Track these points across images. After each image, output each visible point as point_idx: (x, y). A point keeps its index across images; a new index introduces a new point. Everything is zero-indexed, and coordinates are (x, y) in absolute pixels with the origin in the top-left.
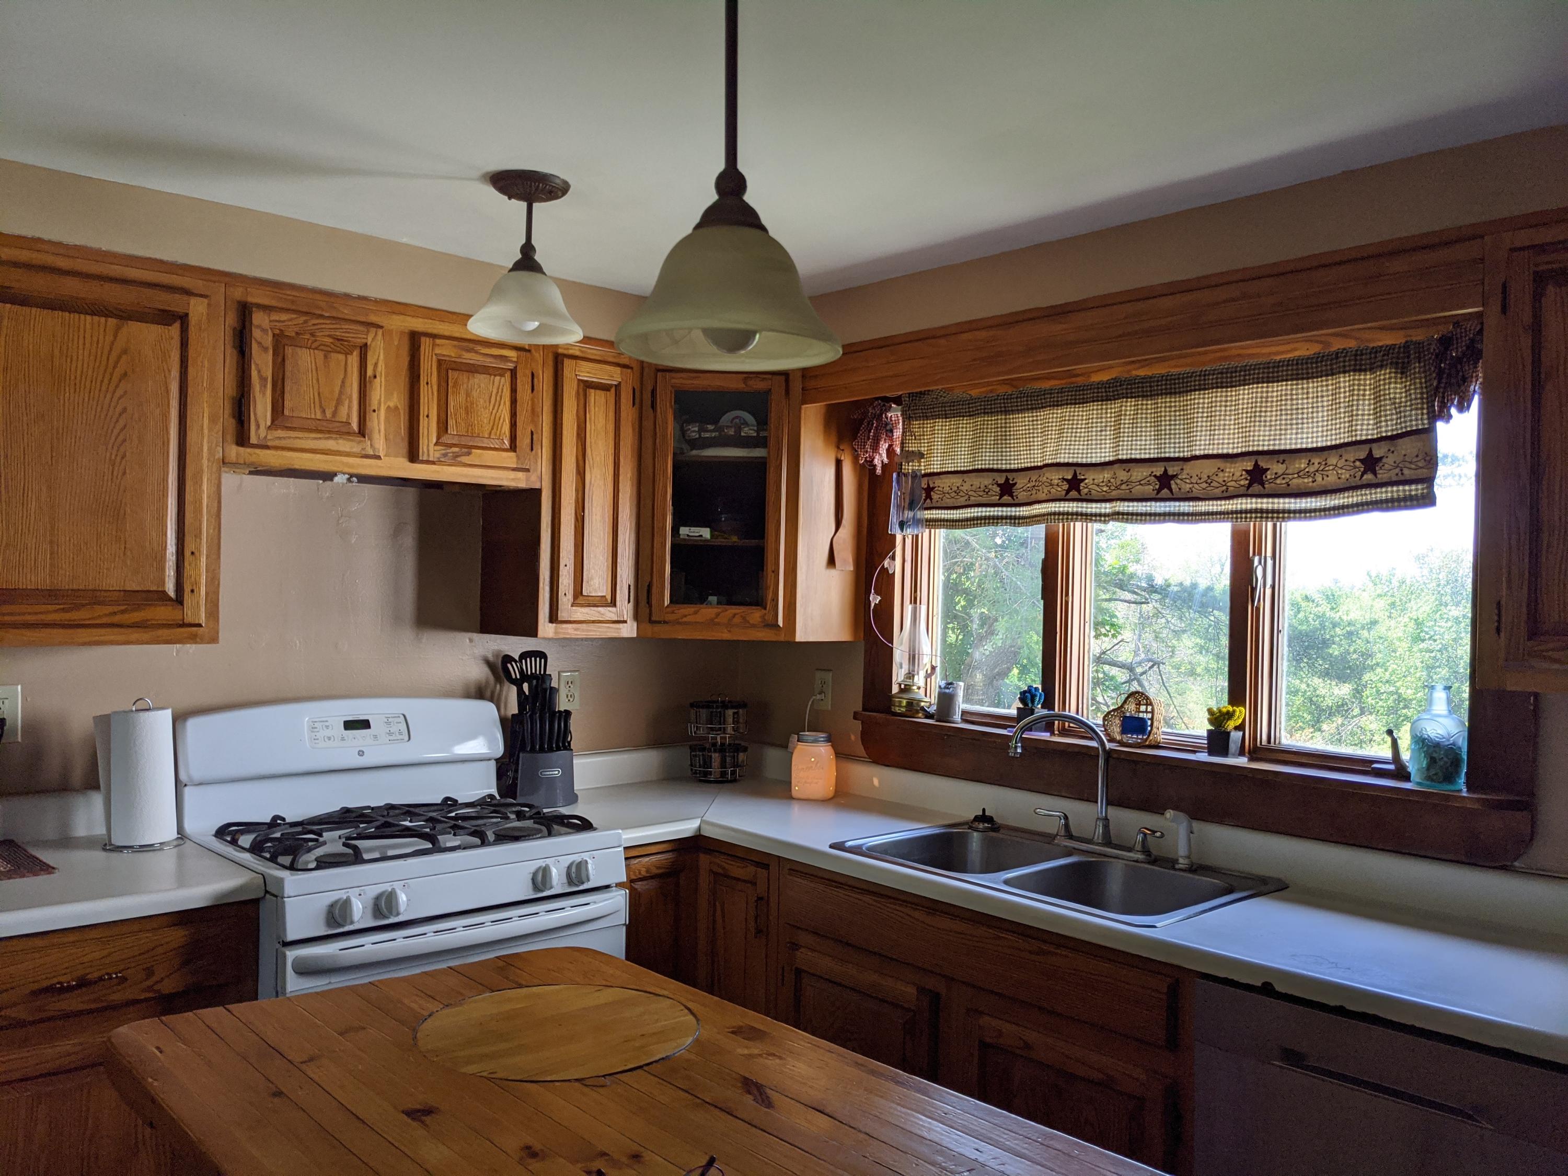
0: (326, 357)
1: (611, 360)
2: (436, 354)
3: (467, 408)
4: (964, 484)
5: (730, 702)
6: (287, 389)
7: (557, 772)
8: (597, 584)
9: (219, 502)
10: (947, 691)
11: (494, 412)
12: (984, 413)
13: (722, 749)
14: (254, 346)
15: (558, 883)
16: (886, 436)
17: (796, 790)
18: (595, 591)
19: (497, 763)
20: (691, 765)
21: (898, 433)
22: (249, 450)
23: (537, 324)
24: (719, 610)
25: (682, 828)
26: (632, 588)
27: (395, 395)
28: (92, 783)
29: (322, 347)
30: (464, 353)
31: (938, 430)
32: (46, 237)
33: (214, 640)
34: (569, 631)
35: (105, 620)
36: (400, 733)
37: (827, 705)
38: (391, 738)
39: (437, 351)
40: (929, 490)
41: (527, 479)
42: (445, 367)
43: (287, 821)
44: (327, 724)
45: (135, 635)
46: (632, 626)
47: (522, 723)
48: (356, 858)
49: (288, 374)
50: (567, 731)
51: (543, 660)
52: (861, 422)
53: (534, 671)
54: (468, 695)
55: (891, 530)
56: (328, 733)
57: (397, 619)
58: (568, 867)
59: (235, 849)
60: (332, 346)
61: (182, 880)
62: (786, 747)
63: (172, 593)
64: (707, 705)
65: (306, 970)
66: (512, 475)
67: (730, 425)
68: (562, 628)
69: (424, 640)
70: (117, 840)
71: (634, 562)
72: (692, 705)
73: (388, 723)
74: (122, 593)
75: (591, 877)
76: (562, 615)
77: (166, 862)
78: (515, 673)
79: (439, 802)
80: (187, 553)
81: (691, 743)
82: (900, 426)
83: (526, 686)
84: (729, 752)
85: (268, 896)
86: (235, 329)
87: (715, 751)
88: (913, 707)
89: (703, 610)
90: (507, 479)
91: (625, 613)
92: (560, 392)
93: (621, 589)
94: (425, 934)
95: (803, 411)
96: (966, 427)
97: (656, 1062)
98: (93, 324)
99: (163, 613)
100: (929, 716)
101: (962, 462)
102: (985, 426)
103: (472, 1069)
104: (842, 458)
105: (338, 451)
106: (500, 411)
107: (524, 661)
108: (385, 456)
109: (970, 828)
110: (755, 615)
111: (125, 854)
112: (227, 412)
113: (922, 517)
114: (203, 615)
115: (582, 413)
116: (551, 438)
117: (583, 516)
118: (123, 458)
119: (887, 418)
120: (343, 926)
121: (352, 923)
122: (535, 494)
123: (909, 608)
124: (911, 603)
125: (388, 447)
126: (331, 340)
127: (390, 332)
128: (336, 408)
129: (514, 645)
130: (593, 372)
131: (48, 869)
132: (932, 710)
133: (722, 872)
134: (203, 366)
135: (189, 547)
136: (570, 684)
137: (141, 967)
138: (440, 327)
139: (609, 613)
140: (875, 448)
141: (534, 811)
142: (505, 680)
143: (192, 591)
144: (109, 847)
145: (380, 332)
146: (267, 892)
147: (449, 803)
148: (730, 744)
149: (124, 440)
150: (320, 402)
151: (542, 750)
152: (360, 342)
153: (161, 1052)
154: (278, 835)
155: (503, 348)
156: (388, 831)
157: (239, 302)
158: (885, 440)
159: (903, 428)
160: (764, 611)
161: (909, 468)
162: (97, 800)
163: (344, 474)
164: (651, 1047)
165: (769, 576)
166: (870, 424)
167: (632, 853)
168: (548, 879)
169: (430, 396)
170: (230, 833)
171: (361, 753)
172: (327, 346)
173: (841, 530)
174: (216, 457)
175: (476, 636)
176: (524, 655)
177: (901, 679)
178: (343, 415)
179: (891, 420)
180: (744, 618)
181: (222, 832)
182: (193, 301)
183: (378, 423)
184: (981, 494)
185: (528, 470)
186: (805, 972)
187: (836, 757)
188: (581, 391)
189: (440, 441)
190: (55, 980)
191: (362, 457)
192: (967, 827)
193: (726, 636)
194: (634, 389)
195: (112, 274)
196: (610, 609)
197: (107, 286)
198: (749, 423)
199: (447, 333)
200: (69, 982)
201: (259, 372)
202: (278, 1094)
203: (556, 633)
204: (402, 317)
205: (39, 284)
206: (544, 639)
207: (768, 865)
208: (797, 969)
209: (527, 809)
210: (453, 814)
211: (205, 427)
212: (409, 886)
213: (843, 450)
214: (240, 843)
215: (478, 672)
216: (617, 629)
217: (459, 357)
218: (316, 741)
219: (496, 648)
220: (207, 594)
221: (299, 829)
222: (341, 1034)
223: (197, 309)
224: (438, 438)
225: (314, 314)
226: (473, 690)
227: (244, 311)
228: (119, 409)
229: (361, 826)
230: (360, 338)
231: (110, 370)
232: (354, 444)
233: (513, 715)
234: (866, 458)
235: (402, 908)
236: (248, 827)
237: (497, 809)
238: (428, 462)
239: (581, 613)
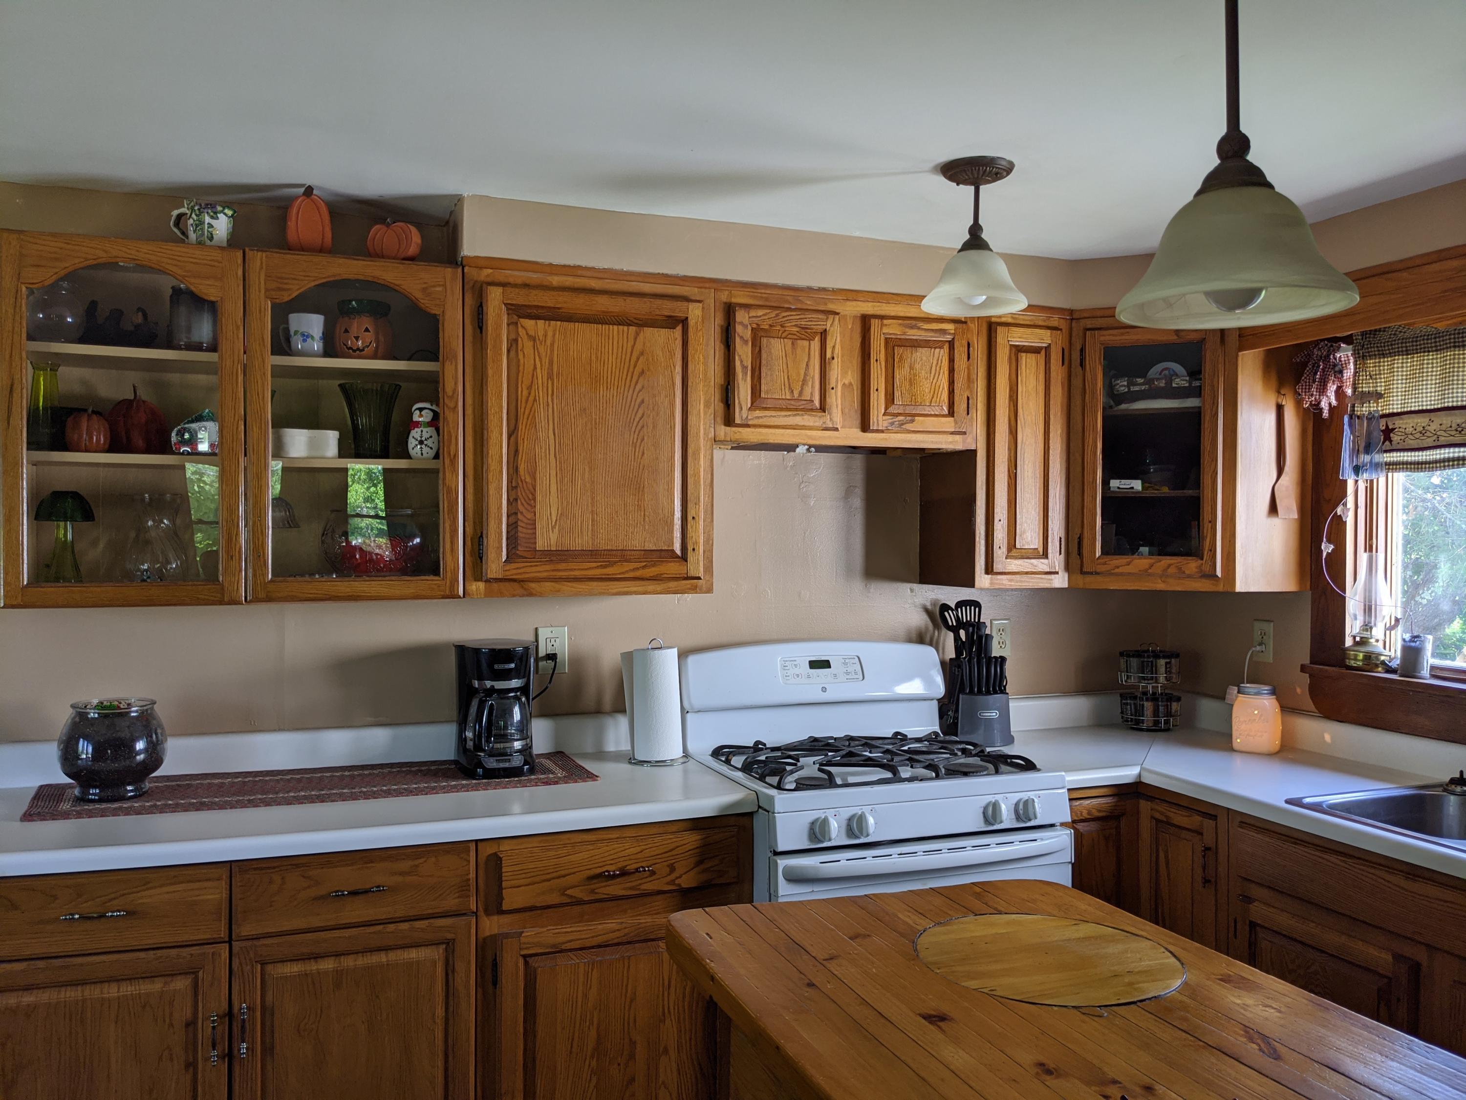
0: (793, 344)
1: (1041, 323)
2: (884, 334)
3: (910, 380)
4: (1431, 424)
5: (1161, 651)
6: (763, 375)
7: (994, 714)
8: (1030, 537)
9: (712, 475)
10: (1413, 644)
11: (935, 381)
12: (1455, 347)
13: (1154, 698)
14: (738, 340)
15: (1007, 819)
16: (1335, 377)
17: (1237, 741)
18: (1028, 543)
19: (939, 703)
20: (1122, 712)
21: (1349, 373)
22: (734, 429)
23: (984, 297)
24: (1153, 561)
25: (1122, 774)
26: (1063, 540)
27: (850, 373)
28: (620, 708)
29: (790, 336)
30: (907, 330)
31: (1398, 368)
32: (583, 264)
33: (710, 590)
34: (1004, 582)
35: (631, 575)
36: (856, 673)
37: (1269, 657)
38: (848, 677)
39: (885, 330)
40: (1388, 433)
41: (964, 442)
42: (891, 344)
43: (767, 746)
44: (795, 663)
45: (651, 587)
46: (1064, 577)
47: (959, 666)
48: (830, 783)
49: (764, 362)
50: (1002, 676)
51: (977, 609)
52: (1304, 365)
53: (969, 619)
54: (910, 640)
55: (1343, 475)
56: (797, 671)
57: (848, 572)
58: (1016, 804)
59: (729, 769)
60: (798, 334)
61: (688, 792)
62: (1224, 698)
63: (678, 552)
64: (1138, 654)
65: (796, 878)
66: (950, 438)
67: (1160, 377)
68: (997, 579)
69: (872, 590)
70: (640, 757)
71: (1064, 515)
72: (1122, 654)
73: (845, 664)
74: (643, 552)
75: (1038, 815)
76: (997, 567)
77: (673, 776)
78: (952, 621)
79: (890, 736)
80: (690, 518)
81: (1121, 691)
82: (1352, 366)
83: (962, 633)
84: (1162, 701)
85: (760, 810)
86: (722, 327)
87: (1147, 700)
88: (1371, 660)
89: (1137, 561)
90: (946, 443)
91: (1057, 564)
92: (993, 358)
93: (1052, 542)
94: (891, 855)
95: (1240, 359)
96: (1432, 363)
97: (1149, 999)
98: (618, 332)
99: (673, 568)
100: (1390, 670)
101: (1428, 399)
102: (1456, 361)
103: (973, 984)
104: (1283, 404)
105: (803, 426)
106: (939, 380)
107: (959, 609)
108: (841, 428)
109: (1445, 790)
110: (1192, 565)
111: (646, 768)
112: (716, 399)
113: (1381, 460)
114: (702, 569)
115: (1014, 376)
116: (986, 402)
117: (1016, 473)
118: (642, 441)
119: (1336, 359)
120: (822, 842)
121: (830, 840)
122: (971, 454)
123: (1363, 557)
124: (1365, 551)
125: (844, 420)
126: (797, 329)
127: (845, 316)
128: (802, 389)
129: (951, 595)
130: (1025, 336)
131: (592, 777)
132: (1395, 664)
133: (1165, 820)
134: (699, 361)
135: (691, 513)
136: (1001, 632)
137: (666, 863)
138: (887, 308)
139: (1041, 565)
140: (1323, 390)
141: (979, 749)
142: (943, 627)
143: (694, 550)
144: (633, 761)
145: (837, 317)
146: (759, 807)
147: (899, 738)
148: (1162, 694)
149: (643, 427)
150: (789, 385)
151: (980, 692)
152: (821, 328)
153: (711, 938)
154: (763, 758)
155: (942, 322)
156: (854, 760)
157: (725, 303)
158: (1333, 381)
159: (1355, 368)
160: (1200, 562)
161: (1363, 410)
162: (623, 722)
163: (804, 445)
164: (1141, 985)
165: (1206, 526)
166: (1316, 366)
167: (1076, 795)
168: (998, 812)
169: (879, 372)
170: (723, 755)
171: (824, 690)
172: (795, 335)
173: (1284, 477)
174: (710, 437)
175: (916, 586)
176: (960, 604)
177: (1356, 630)
178: (807, 396)
179: (1340, 361)
180: (1180, 569)
181: (717, 753)
182: (692, 306)
183: (836, 399)
184: (1453, 433)
185: (965, 433)
186: (1259, 925)
187: (1281, 710)
188: (1013, 355)
189: (888, 411)
190: (604, 869)
191: (823, 430)
192: (1441, 789)
193: (1160, 586)
194: (1063, 349)
195: (631, 290)
196: (1042, 561)
197: (629, 299)
198: (1178, 373)
199: (893, 314)
200: (614, 871)
201: (741, 361)
202: (811, 985)
203: (991, 584)
204: (854, 303)
205: (579, 304)
206: (982, 589)
207: (1216, 816)
208: (1251, 922)
209: (971, 748)
210: (906, 748)
211: (702, 411)
212: (875, 810)
213: (1284, 395)
214: (732, 763)
215: (918, 620)
216: (1049, 579)
217: (904, 334)
218: (787, 678)
219: (934, 597)
220: (704, 552)
221: (779, 754)
222: (850, 938)
223: (694, 312)
224: (886, 409)
225: (783, 308)
226: (914, 636)
227: (729, 310)
228: (639, 401)
229: (830, 754)
230: (820, 325)
231: (631, 369)
232: (817, 419)
233: (951, 659)
234: (1311, 402)
235: (871, 829)
236: (739, 750)
237: (944, 745)
238: (878, 431)
239: (1015, 565)
